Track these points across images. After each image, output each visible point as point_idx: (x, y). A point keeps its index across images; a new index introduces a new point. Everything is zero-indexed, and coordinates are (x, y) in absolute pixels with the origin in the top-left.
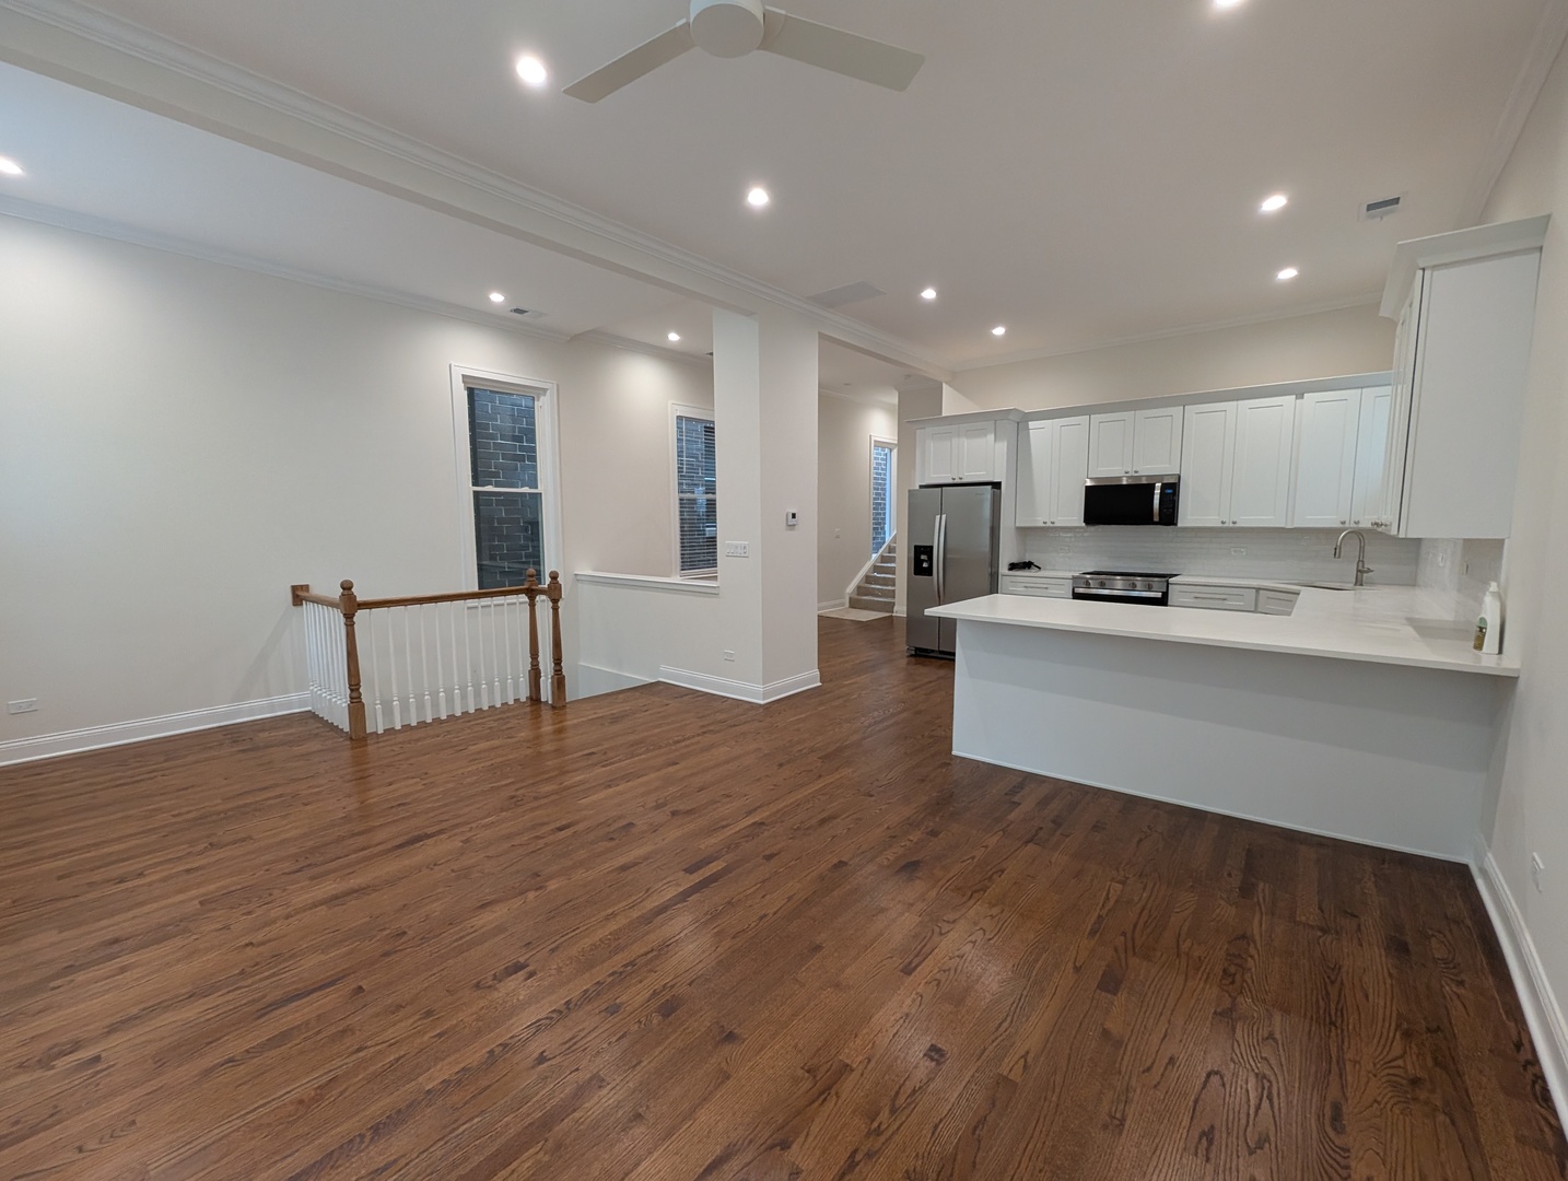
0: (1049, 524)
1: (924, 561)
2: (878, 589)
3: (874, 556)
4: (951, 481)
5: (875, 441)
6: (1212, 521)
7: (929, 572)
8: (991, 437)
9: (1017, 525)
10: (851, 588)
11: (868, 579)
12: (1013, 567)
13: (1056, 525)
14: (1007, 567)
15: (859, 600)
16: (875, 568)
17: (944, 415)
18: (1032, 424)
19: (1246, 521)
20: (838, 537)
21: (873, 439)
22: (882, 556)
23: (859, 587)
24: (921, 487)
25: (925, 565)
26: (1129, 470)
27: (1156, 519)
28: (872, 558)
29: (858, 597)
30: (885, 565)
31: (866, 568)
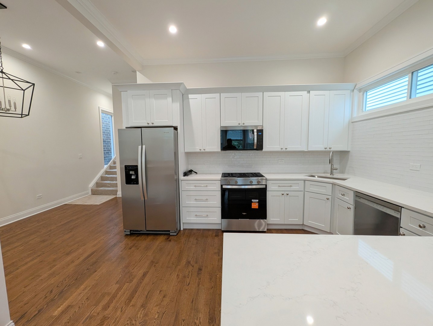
0: (202, 151)
1: (132, 175)
2: (108, 184)
3: (106, 166)
4: (147, 125)
6: (277, 148)
7: (136, 182)
8: (170, 99)
9: (186, 151)
10: (92, 184)
11: (102, 178)
12: (186, 174)
13: (206, 151)
14: (182, 175)
15: (97, 191)
16: (107, 173)
17: (138, 83)
18: (190, 96)
19: (291, 148)
20: (80, 158)
21: (101, 109)
22: (110, 166)
23: (97, 183)
24: (126, 128)
25: (133, 177)
26: (240, 123)
27: (255, 147)
28: (105, 167)
29: (97, 189)
30: (112, 170)
31: (101, 173)
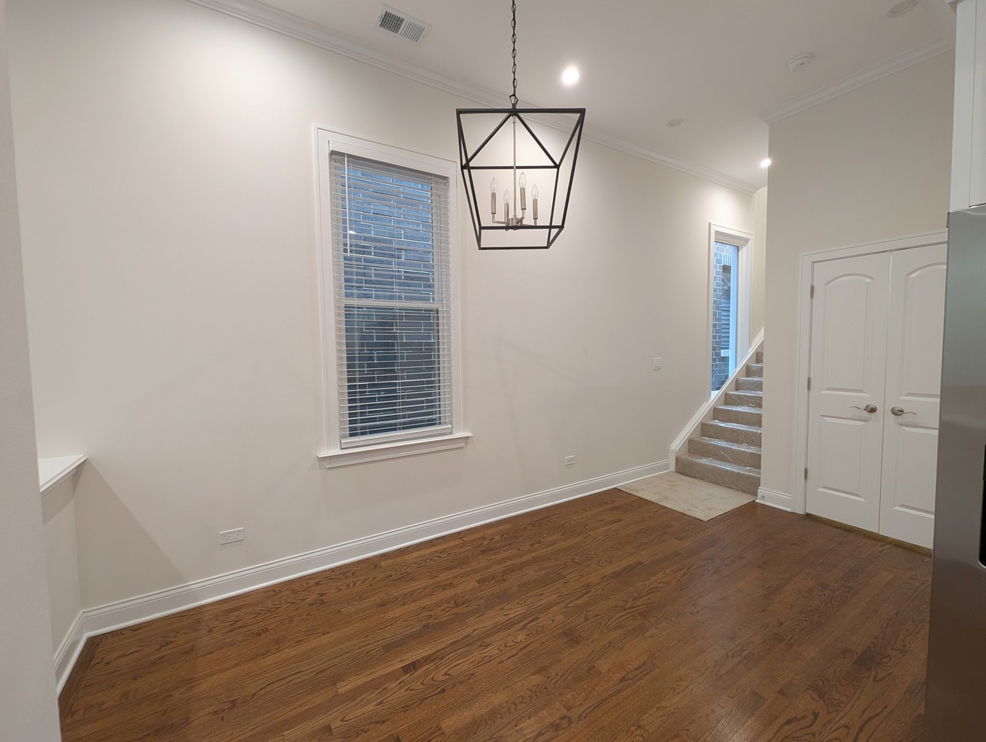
3: (715, 394)
5: (717, 233)
10: (678, 443)
11: (705, 429)
15: (692, 464)
16: (716, 413)
20: (658, 369)
21: (714, 229)
22: (726, 395)
23: (690, 442)
28: (712, 398)
29: (690, 459)
30: (734, 408)
31: (701, 413)
